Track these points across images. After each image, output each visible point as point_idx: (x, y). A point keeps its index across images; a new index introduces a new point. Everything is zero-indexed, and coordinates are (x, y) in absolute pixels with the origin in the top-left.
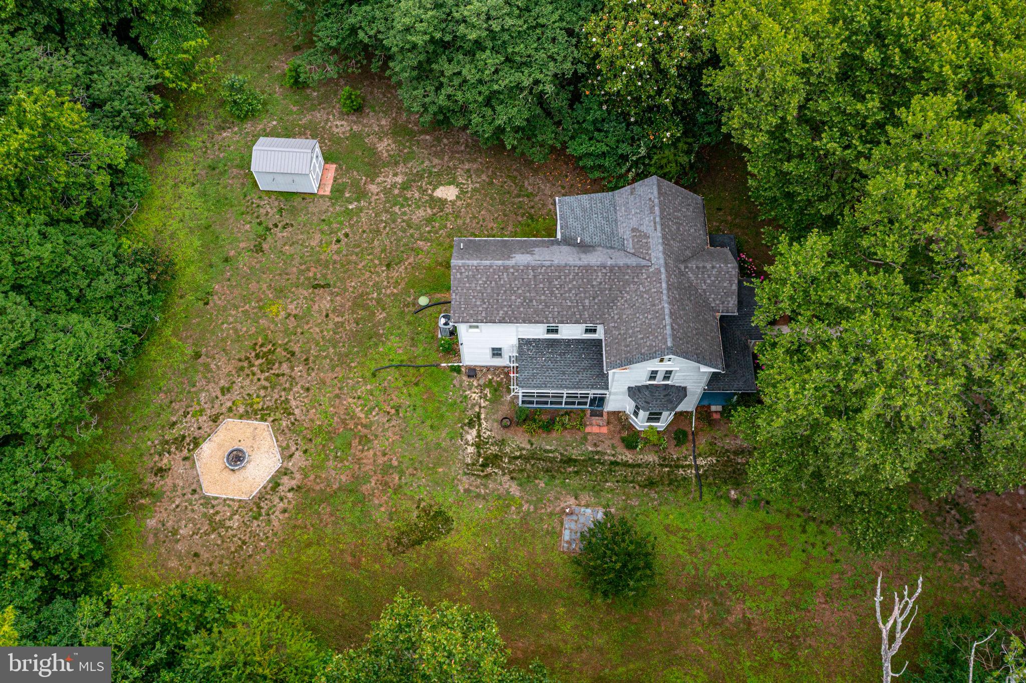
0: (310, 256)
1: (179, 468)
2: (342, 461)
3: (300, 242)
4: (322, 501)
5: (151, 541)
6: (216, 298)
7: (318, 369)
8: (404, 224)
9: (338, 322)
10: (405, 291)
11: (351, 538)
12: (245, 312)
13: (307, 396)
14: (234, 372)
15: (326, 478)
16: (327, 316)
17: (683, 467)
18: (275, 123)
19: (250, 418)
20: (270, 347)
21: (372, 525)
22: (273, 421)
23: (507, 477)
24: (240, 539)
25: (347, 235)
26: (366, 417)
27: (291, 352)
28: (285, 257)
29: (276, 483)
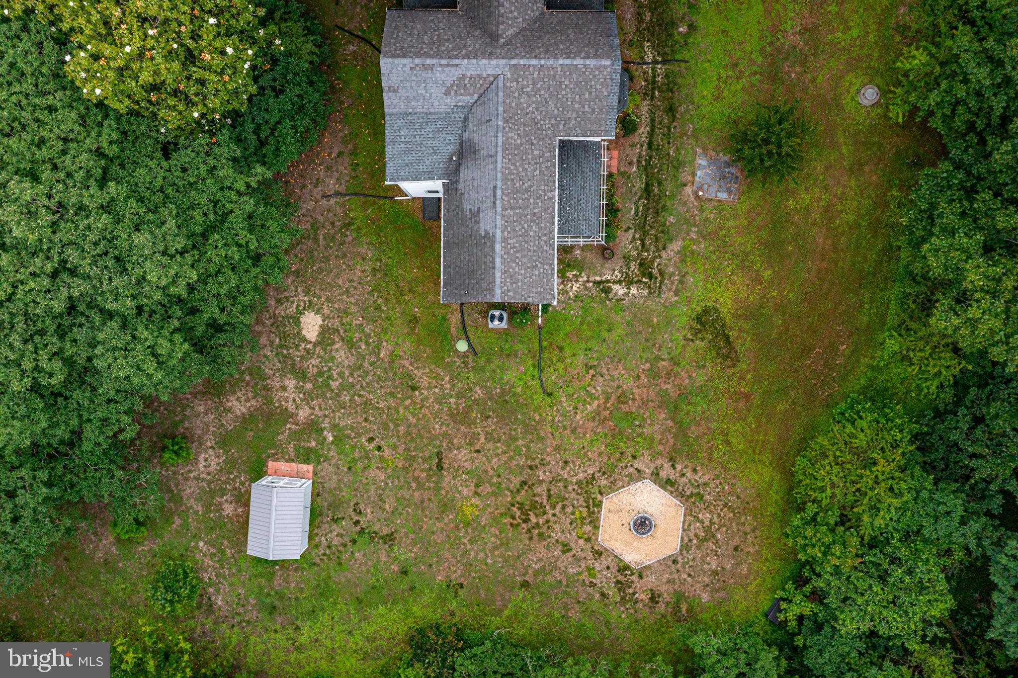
0: (398, 478)
1: (651, 580)
2: (644, 419)
3: (380, 492)
4: (685, 436)
5: (723, 594)
6: (453, 577)
7: (541, 454)
8: (356, 374)
9: (486, 439)
10: (448, 367)
11: (722, 404)
12: (471, 542)
13: (573, 462)
14: (545, 543)
15: (662, 433)
16: (478, 451)
17: (654, 77)
18: (201, 544)
19: (598, 519)
20: (515, 509)
21: (710, 384)
22: (601, 493)
23: (663, 254)
24: (722, 510)
25: (371, 440)
26: (598, 398)
27: (521, 485)
28: (400, 507)
29: (666, 482)
